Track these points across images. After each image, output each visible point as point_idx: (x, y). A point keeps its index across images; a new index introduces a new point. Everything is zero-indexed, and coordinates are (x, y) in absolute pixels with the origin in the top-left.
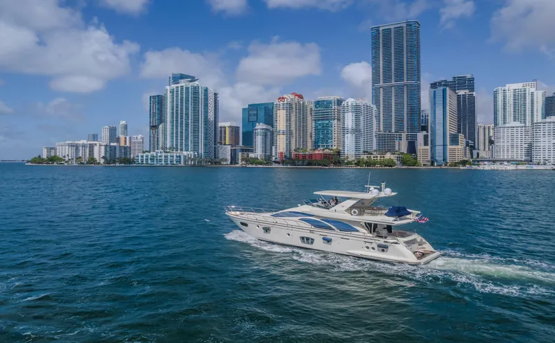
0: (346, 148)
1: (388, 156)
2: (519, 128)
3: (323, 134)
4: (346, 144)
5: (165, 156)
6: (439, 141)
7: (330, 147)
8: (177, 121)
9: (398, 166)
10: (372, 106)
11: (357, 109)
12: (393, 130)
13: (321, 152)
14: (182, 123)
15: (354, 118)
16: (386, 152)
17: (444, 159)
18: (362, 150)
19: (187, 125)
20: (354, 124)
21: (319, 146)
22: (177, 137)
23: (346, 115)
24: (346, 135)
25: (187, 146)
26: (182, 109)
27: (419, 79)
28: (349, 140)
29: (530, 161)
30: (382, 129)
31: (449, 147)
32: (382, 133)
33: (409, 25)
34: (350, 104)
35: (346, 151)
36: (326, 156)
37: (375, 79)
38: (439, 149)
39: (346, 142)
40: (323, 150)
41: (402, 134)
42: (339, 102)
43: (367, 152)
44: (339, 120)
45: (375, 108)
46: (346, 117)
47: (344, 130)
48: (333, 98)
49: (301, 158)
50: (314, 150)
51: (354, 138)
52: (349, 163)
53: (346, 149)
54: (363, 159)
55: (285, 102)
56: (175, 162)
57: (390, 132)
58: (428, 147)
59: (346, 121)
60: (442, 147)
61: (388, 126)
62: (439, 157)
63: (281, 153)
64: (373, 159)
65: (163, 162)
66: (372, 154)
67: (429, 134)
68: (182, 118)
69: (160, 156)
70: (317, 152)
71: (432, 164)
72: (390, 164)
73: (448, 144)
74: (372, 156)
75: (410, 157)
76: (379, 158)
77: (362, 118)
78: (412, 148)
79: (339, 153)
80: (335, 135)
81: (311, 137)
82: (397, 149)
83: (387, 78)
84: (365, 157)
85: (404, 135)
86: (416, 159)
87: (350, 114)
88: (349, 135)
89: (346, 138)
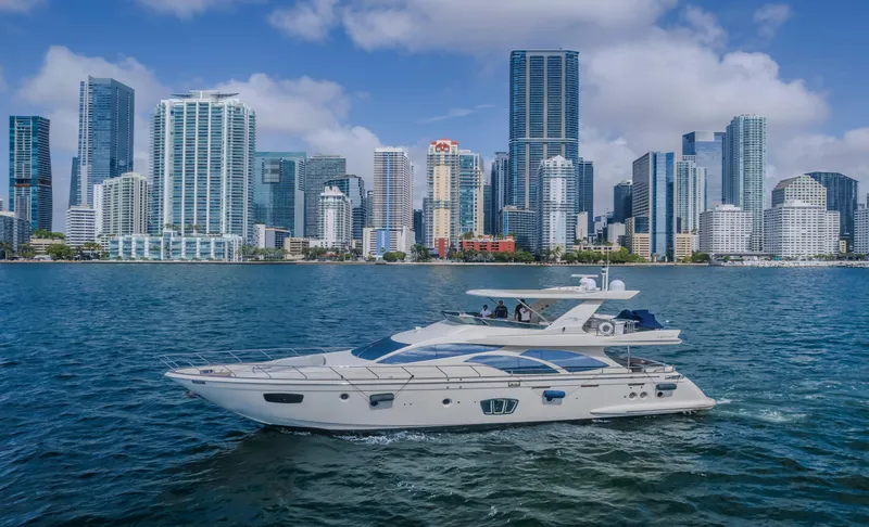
0: (551, 233)
1: (617, 247)
4: (552, 227)
5: (188, 243)
8: (190, 172)
14: (202, 177)
15: (565, 187)
19: (216, 181)
20: (565, 197)
22: (189, 204)
23: (552, 181)
24: (552, 214)
25: (216, 222)
26: (203, 149)
28: (557, 222)
34: (559, 165)
35: (551, 239)
39: (551, 224)
46: (551, 185)
47: (548, 205)
49: (477, 248)
51: (565, 218)
53: (551, 236)
54: (579, 251)
55: (450, 153)
56: (212, 255)
59: (552, 191)
62: (660, 250)
63: (442, 241)
64: (593, 251)
65: (183, 255)
67: (650, 216)
68: (202, 166)
69: (174, 243)
70: (506, 240)
87: (559, 180)
88: (558, 214)
89: (551, 218)
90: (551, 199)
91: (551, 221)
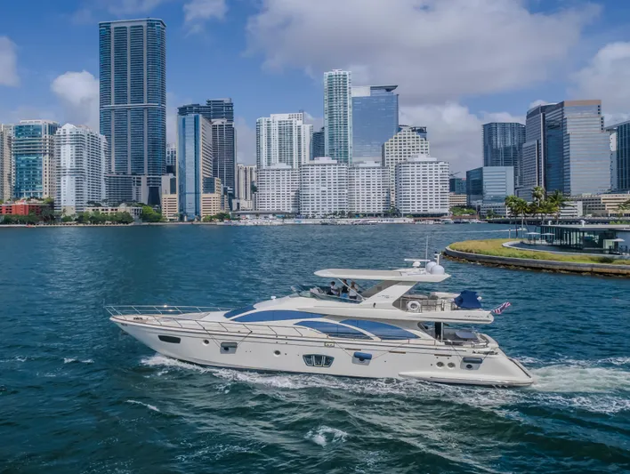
0: (62, 197)
1: (122, 208)
2: (286, 172)
3: (27, 175)
4: (62, 191)
6: (190, 187)
7: (39, 196)
9: (137, 222)
10: (100, 136)
11: (78, 140)
12: (129, 172)
13: (25, 203)
15: (74, 153)
16: (120, 203)
17: (197, 213)
18: (86, 200)
20: (74, 162)
21: (21, 194)
23: (62, 148)
24: (62, 178)
27: (163, 102)
28: (67, 186)
29: (297, 214)
30: (113, 170)
31: (203, 195)
32: (114, 175)
33: (151, 24)
34: (68, 132)
35: (62, 202)
36: (32, 208)
37: (104, 97)
38: (190, 198)
39: (62, 188)
40: (29, 199)
41: (142, 177)
42: (53, 129)
43: (92, 202)
44: (51, 155)
45: (103, 138)
46: (62, 151)
47: (59, 171)
48: (42, 121)
50: (14, 200)
51: (74, 182)
52: (67, 219)
53: (62, 199)
54: (87, 213)
57: (124, 173)
58: (176, 196)
59: (62, 157)
60: (193, 196)
61: (122, 166)
62: (190, 210)
64: (101, 212)
66: (100, 206)
67: (177, 177)
70: (19, 203)
71: (182, 219)
72: (125, 219)
73: (202, 191)
74: (100, 208)
75: (151, 210)
76: (109, 211)
77: (85, 154)
78: (155, 197)
79: (52, 204)
80: (46, 178)
81: (10, 180)
82: (134, 198)
83: (121, 98)
84: (90, 210)
85: (144, 179)
86: (160, 212)
87: (68, 147)
88: (67, 178)
89: (62, 182)
90: (62, 165)
91: (62, 185)
